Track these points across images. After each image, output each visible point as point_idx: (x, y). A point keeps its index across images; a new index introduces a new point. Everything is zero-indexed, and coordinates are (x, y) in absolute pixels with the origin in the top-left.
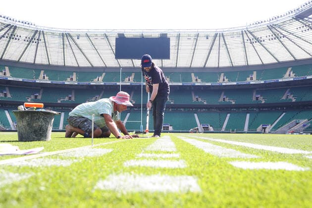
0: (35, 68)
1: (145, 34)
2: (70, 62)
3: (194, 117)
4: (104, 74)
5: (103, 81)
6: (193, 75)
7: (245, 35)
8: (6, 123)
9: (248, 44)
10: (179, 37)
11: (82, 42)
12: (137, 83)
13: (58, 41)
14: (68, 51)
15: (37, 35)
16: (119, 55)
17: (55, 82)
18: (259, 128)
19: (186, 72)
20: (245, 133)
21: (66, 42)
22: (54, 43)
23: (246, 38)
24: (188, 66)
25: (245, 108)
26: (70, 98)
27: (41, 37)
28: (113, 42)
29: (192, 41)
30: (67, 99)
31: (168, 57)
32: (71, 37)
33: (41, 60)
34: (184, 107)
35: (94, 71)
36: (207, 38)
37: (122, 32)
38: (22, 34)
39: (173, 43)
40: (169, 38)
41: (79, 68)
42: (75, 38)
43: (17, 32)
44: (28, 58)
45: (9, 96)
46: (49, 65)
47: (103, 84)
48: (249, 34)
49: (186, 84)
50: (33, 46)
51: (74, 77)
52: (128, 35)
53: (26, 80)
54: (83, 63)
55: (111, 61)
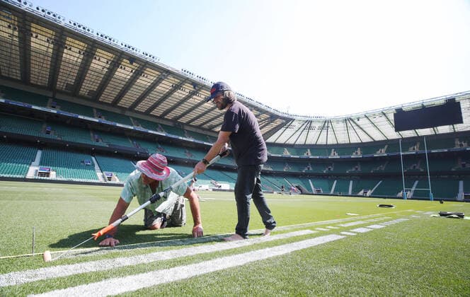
0: (327, 148)
1: (425, 104)
2: (354, 140)
4: (386, 147)
5: (386, 152)
8: (310, 189)
11: (363, 122)
13: (342, 125)
14: (351, 131)
15: (326, 124)
16: (398, 128)
17: (343, 157)
21: (349, 125)
22: (340, 127)
26: (357, 169)
27: (330, 125)
28: (392, 117)
30: (354, 170)
32: (352, 120)
33: (331, 141)
35: (376, 145)
37: (399, 107)
38: (316, 125)
39: (464, 105)
40: (459, 103)
41: (362, 143)
42: (356, 121)
43: (313, 125)
44: (322, 141)
45: (311, 169)
46: (338, 145)
47: (386, 155)
50: (324, 132)
51: (359, 152)
52: (406, 108)
53: (321, 157)
54: (366, 139)
55: (392, 134)
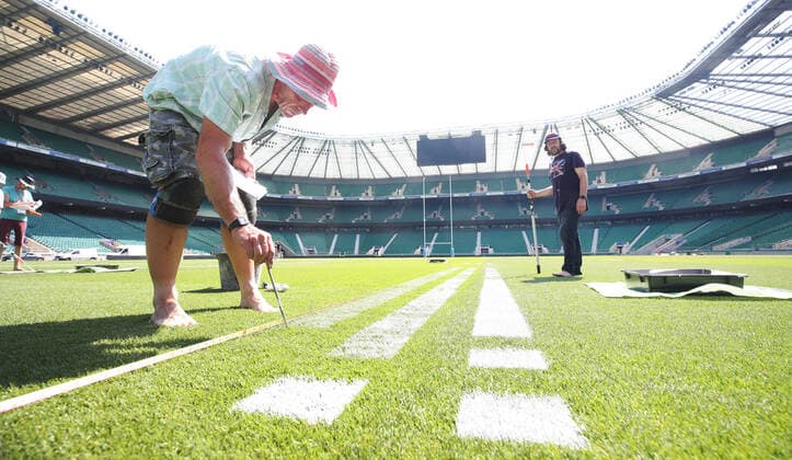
0: (326, 183)
1: (452, 134)
2: (365, 174)
3: (522, 235)
4: (405, 186)
5: (404, 194)
6: (518, 181)
7: (586, 125)
8: (297, 249)
9: (592, 136)
10: (497, 132)
11: (378, 149)
12: (445, 195)
13: (350, 149)
14: (361, 160)
15: (327, 145)
16: (421, 162)
17: (348, 198)
18: (613, 248)
19: (510, 178)
20: (592, 254)
21: (359, 151)
22: (346, 153)
23: (587, 128)
24: (511, 169)
25: (591, 221)
26: (366, 217)
27: (332, 147)
28: (414, 147)
29: (515, 137)
30: (362, 218)
31: (484, 160)
32: (365, 145)
33: (332, 174)
34: (509, 222)
35: (393, 183)
36: (535, 132)
37: (423, 133)
38: (311, 146)
39: (489, 142)
40: (484, 136)
41: (375, 180)
42: (369, 145)
43: (306, 145)
44: (318, 173)
45: (299, 217)
46: (341, 180)
47: (403, 198)
48: (592, 124)
49: (509, 193)
50: (323, 158)
51: (370, 191)
52: (432, 136)
53: (317, 198)
54: (380, 174)
55: (412, 169)
